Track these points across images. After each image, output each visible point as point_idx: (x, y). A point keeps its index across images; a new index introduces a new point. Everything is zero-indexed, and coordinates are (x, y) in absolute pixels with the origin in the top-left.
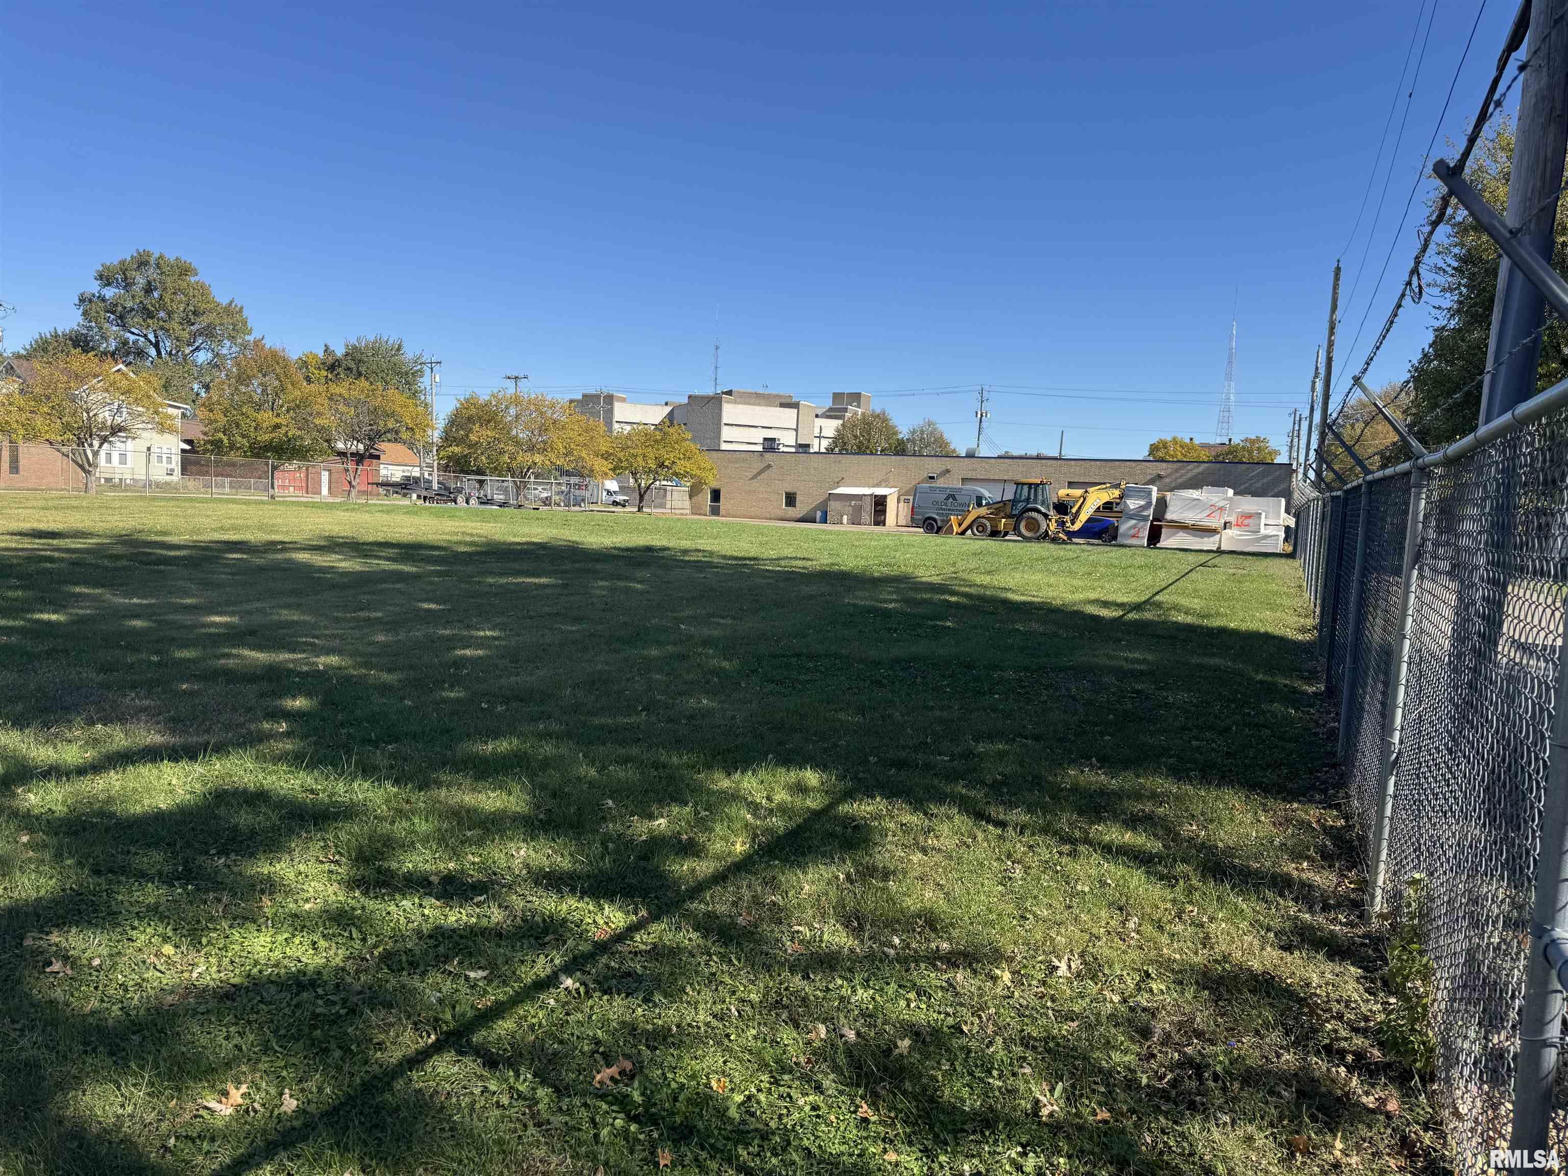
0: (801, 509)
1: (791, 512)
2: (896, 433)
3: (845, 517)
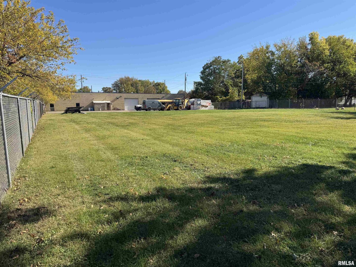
3: (101, 109)
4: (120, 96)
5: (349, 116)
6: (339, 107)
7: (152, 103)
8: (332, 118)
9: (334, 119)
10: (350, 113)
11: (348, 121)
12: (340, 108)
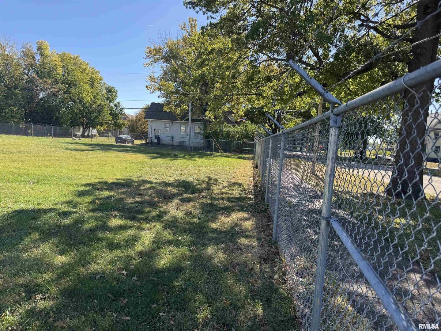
5: (84, 147)
6: (76, 137)
8: (66, 149)
9: (68, 151)
10: (86, 145)
11: (83, 153)
12: (77, 139)
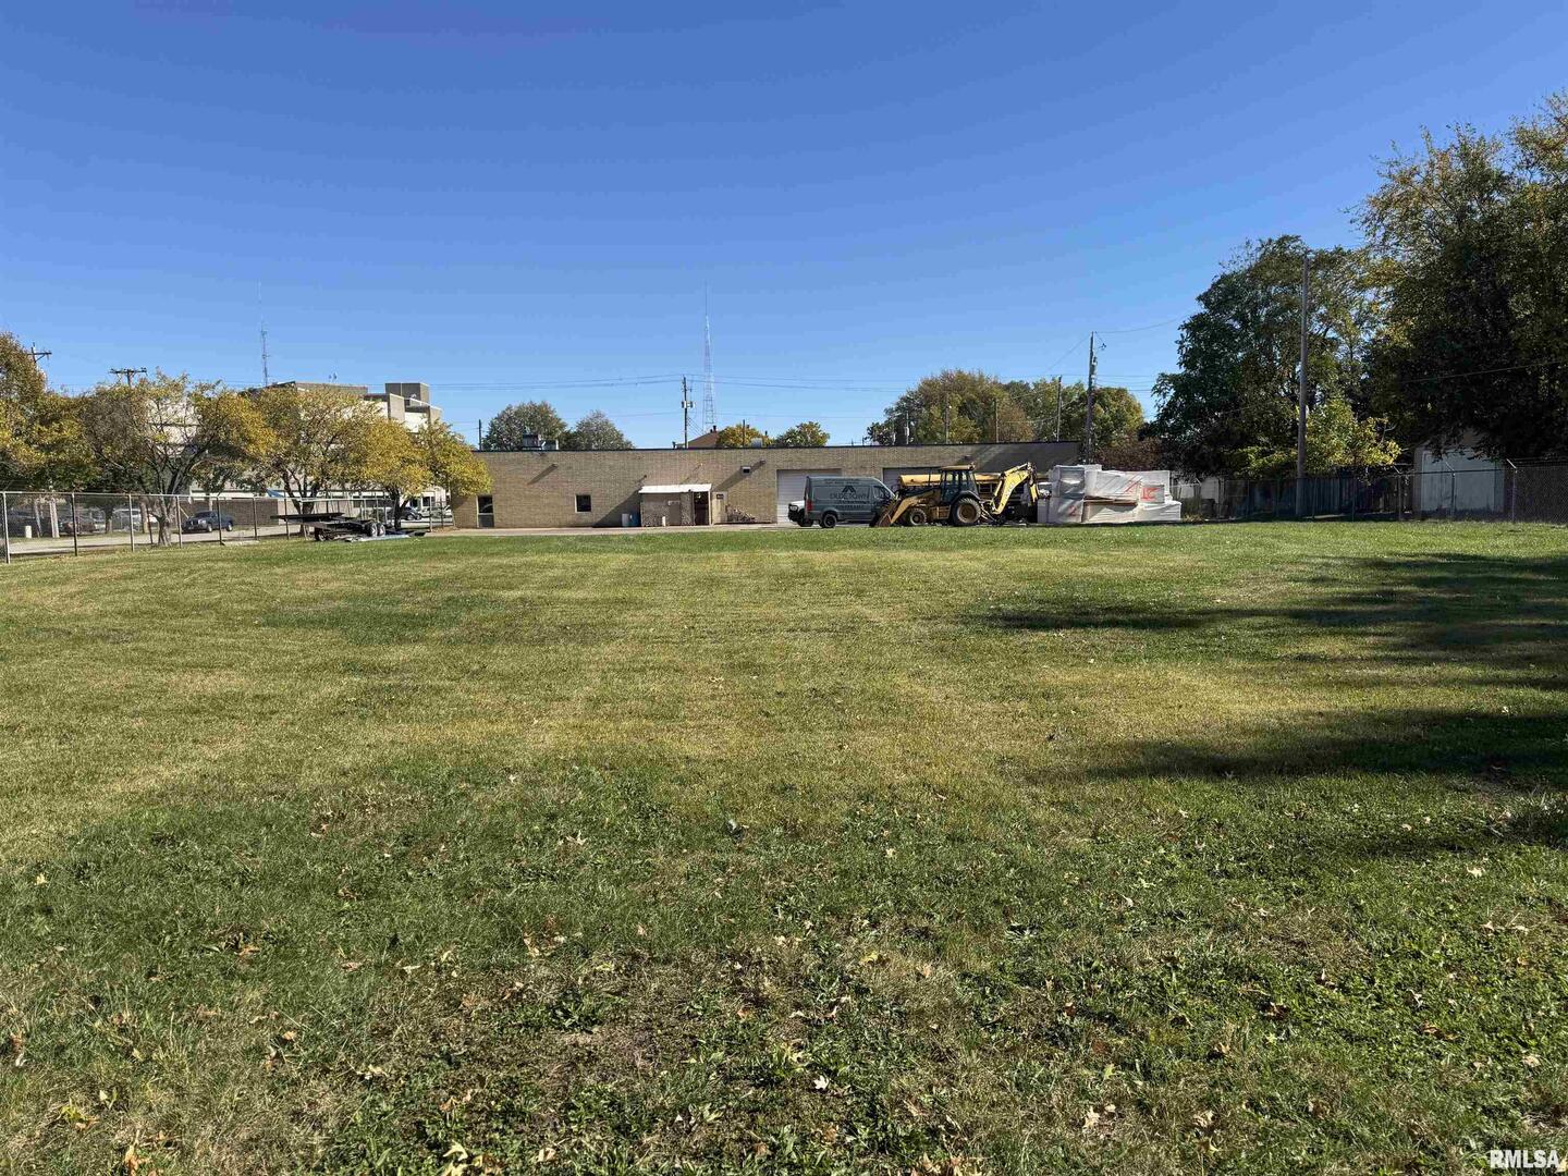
0: (599, 510)
1: (586, 517)
2: (562, 426)
3: (664, 518)
4: (757, 460)
7: (845, 491)
